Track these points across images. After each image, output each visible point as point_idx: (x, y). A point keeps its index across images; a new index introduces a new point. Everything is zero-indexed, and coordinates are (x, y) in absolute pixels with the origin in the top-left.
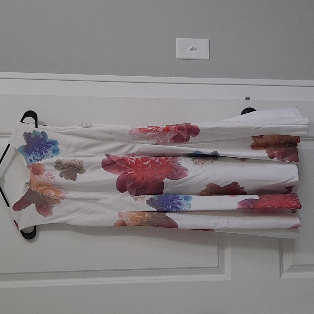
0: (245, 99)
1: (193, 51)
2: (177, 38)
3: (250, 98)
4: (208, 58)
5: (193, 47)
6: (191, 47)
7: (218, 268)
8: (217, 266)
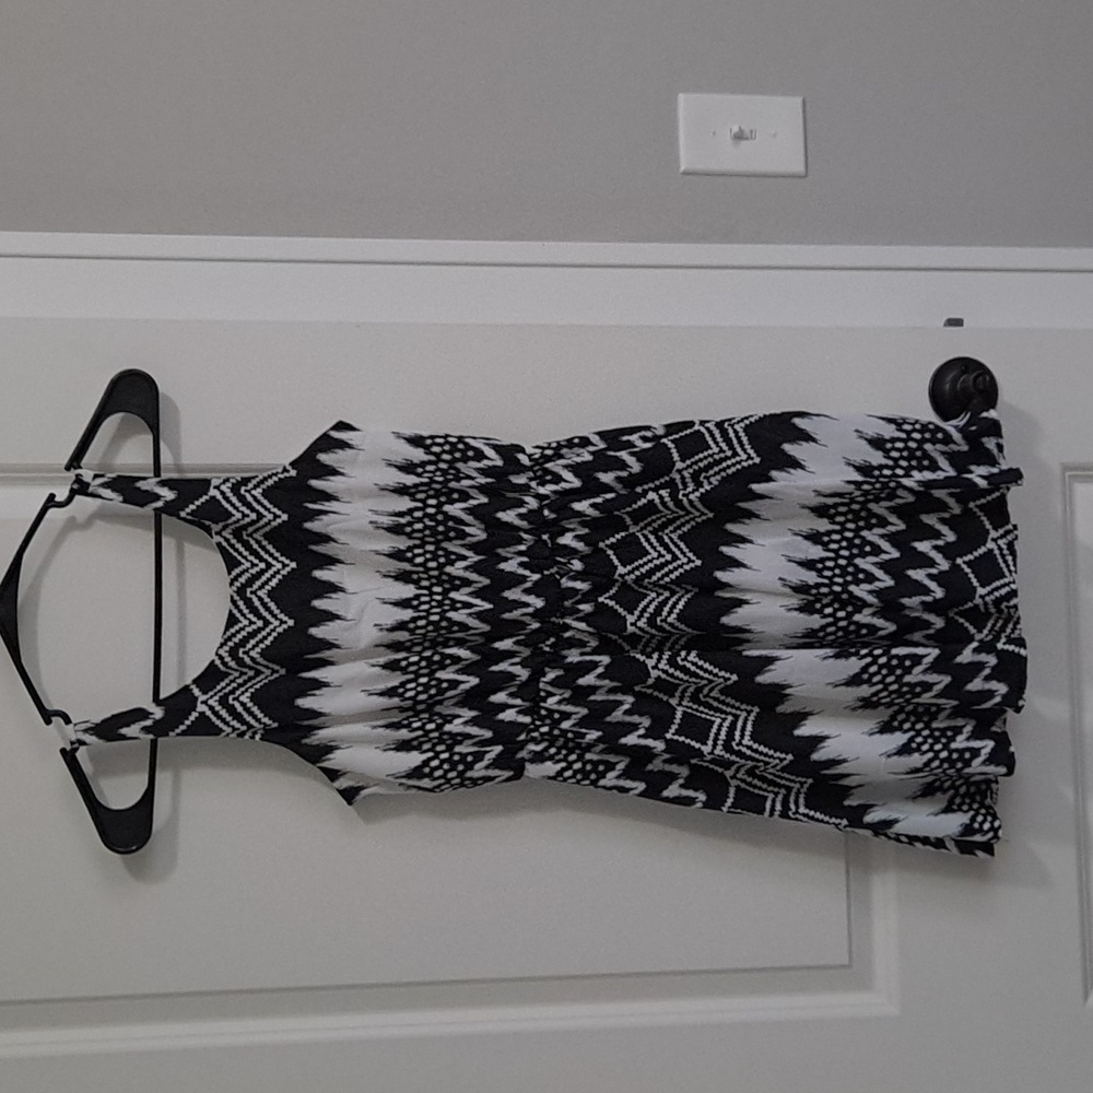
0: (945, 325)
1: (744, 142)
2: (681, 96)
3: (962, 320)
4: (799, 168)
5: (743, 128)
6: (735, 129)
7: (851, 971)
8: (845, 961)
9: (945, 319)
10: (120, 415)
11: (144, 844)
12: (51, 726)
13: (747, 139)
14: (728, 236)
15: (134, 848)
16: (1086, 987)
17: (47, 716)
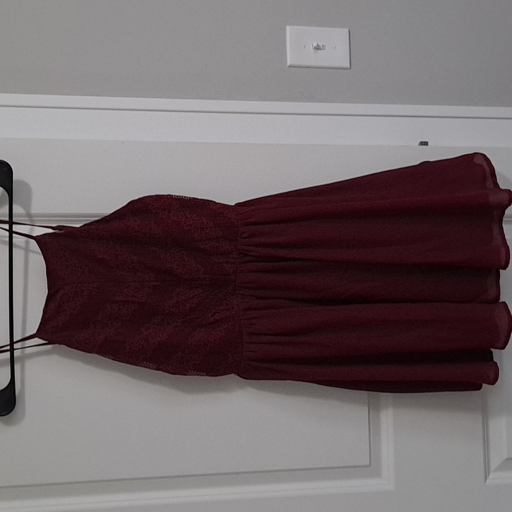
0: (419, 145)
1: (319, 51)
2: (288, 27)
3: (427, 142)
4: (348, 65)
5: (319, 44)
6: (315, 45)
7: (371, 468)
8: (367, 463)
9: (419, 142)
13: (321, 49)
14: (311, 99)
16: (486, 475)
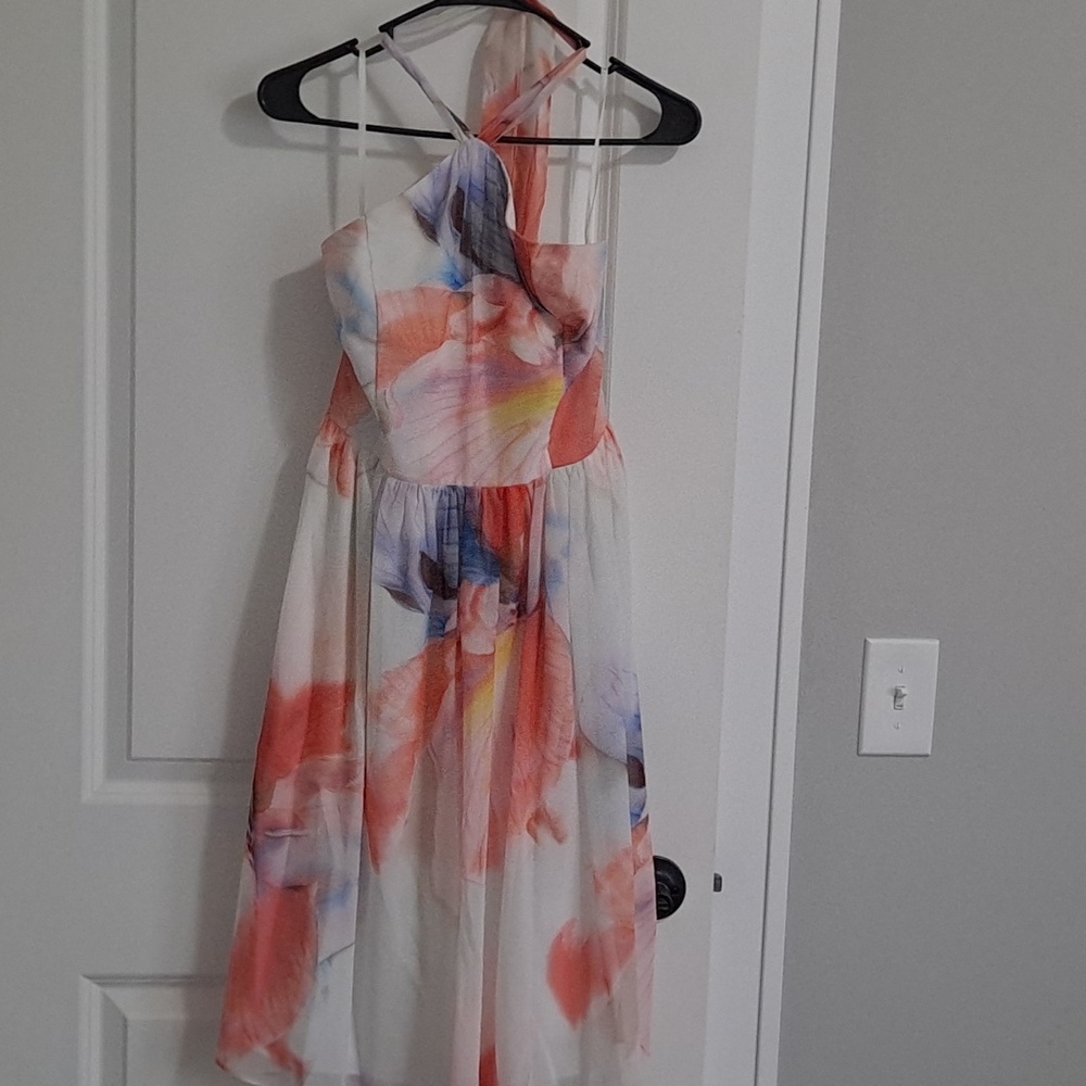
1: (892, 698)
2: (937, 642)
3: (720, 890)
4: (864, 750)
5: (905, 698)
6: (904, 691)
7: (124, 758)
8: (134, 754)
9: (721, 875)
10: (660, 110)
11: (265, 111)
12: (378, 32)
13: (895, 701)
15: (263, 102)
16: (98, 978)
17: (388, 28)
